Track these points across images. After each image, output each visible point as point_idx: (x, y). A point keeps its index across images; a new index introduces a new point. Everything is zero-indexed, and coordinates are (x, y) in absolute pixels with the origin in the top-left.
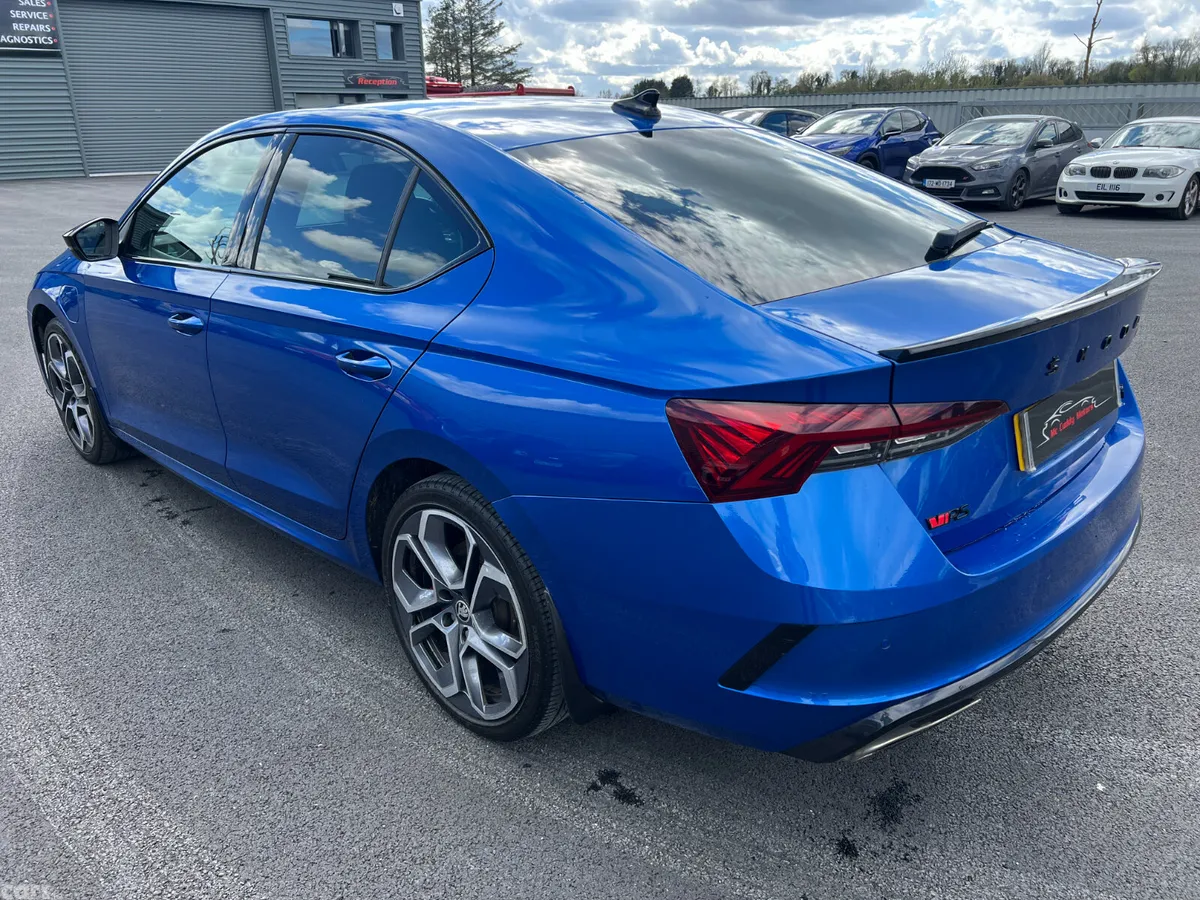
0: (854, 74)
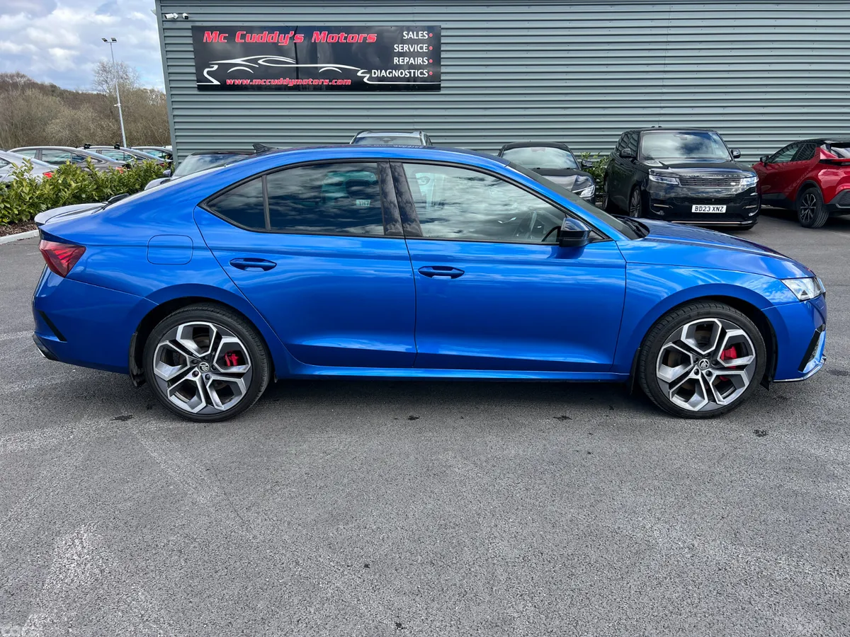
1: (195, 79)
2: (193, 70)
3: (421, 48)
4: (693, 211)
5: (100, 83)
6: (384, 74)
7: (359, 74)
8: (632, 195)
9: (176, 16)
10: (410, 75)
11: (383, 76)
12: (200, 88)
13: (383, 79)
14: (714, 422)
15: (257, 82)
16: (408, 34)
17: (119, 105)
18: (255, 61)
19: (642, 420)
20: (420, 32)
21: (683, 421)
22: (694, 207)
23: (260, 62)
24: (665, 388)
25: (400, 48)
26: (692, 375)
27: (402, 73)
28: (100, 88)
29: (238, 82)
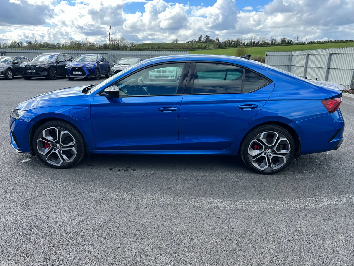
0: (30, 43)
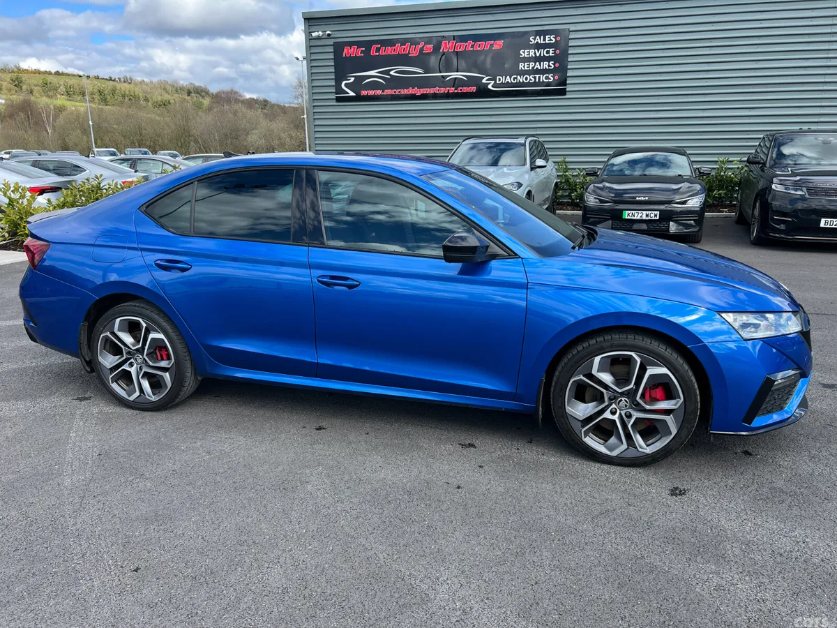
1: (334, 91)
2: (333, 83)
3: (548, 52)
4: (822, 225)
5: (296, 98)
6: (509, 80)
7: (484, 81)
8: (754, 207)
9: (321, 33)
10: (535, 79)
11: (508, 82)
12: (338, 99)
13: (508, 84)
14: (632, 472)
15: (388, 92)
16: (535, 39)
17: (305, 116)
18: (387, 72)
19: (553, 459)
20: (547, 37)
21: (598, 465)
22: (823, 221)
23: (392, 73)
24: (576, 426)
25: (526, 53)
26: (607, 415)
27: (526, 79)
28: (296, 101)
29: (371, 93)
